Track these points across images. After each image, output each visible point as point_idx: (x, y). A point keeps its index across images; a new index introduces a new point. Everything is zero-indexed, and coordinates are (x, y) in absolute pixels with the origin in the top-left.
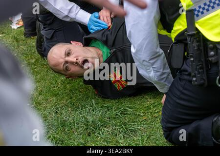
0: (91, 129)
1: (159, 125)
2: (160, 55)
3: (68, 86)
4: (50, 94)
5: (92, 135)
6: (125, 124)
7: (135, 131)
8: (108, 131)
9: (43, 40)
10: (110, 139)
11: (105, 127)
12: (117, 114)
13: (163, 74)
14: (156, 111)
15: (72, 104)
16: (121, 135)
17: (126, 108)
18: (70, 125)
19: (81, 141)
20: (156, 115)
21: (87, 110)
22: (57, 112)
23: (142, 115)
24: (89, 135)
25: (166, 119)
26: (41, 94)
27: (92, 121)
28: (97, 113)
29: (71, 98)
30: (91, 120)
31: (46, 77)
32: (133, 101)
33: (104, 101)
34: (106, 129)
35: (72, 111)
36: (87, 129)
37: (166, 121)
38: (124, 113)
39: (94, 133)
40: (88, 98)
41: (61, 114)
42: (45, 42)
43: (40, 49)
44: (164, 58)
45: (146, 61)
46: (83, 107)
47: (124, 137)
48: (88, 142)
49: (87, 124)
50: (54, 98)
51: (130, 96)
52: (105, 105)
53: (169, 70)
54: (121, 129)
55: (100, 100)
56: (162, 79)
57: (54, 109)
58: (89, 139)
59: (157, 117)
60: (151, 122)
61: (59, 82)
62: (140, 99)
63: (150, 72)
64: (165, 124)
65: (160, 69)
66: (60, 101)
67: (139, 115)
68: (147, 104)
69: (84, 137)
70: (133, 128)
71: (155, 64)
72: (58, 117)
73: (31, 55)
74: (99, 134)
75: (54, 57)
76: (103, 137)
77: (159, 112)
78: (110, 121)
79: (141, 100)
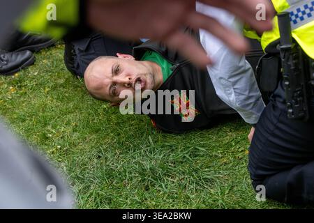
0: (149, 180)
1: (245, 170)
2: (245, 71)
3: (113, 116)
4: (88, 129)
5: (151, 189)
6: (196, 171)
7: (212, 181)
8: (174, 182)
9: (74, 51)
10: (176, 193)
11: (169, 176)
12: (184, 157)
13: (249, 98)
14: (240, 150)
15: (121, 144)
16: (192, 187)
17: (197, 147)
18: (119, 174)
19: (136, 198)
20: (240, 155)
21: (143, 153)
22: (99, 157)
23: (220, 155)
24: (147, 189)
25: (255, 164)
26: (76, 131)
27: (150, 169)
28: (156, 156)
29: (119, 135)
30: (148, 167)
31: (81, 105)
32: (207, 135)
33: (165, 137)
34: (170, 179)
35: (120, 154)
36: (144, 180)
37: (255, 166)
38: (194, 154)
39: (153, 186)
40: (142, 133)
41: (106, 158)
42: (78, 55)
43: (71, 65)
44: (251, 76)
45: (225, 79)
46: (136, 148)
47: (196, 190)
48: (146, 199)
49: (142, 173)
50: (94, 136)
51: (202, 128)
52: (167, 144)
53: (259, 93)
54: (192, 178)
55: (160, 136)
56: (248, 105)
57: (94, 152)
58: (147, 196)
59: (241, 159)
60: (233, 166)
61: (101, 111)
62: (216, 132)
63: (231, 94)
64: (254, 170)
65: (245, 91)
66: (103, 139)
67: (216, 156)
68: (226, 140)
69: (141, 192)
70: (208, 177)
71: (238, 83)
72: (101, 164)
73: (59, 73)
74: (161, 186)
75: (95, 77)
76: (167, 191)
77: (244, 151)
78: (175, 167)
79: (217, 134)
